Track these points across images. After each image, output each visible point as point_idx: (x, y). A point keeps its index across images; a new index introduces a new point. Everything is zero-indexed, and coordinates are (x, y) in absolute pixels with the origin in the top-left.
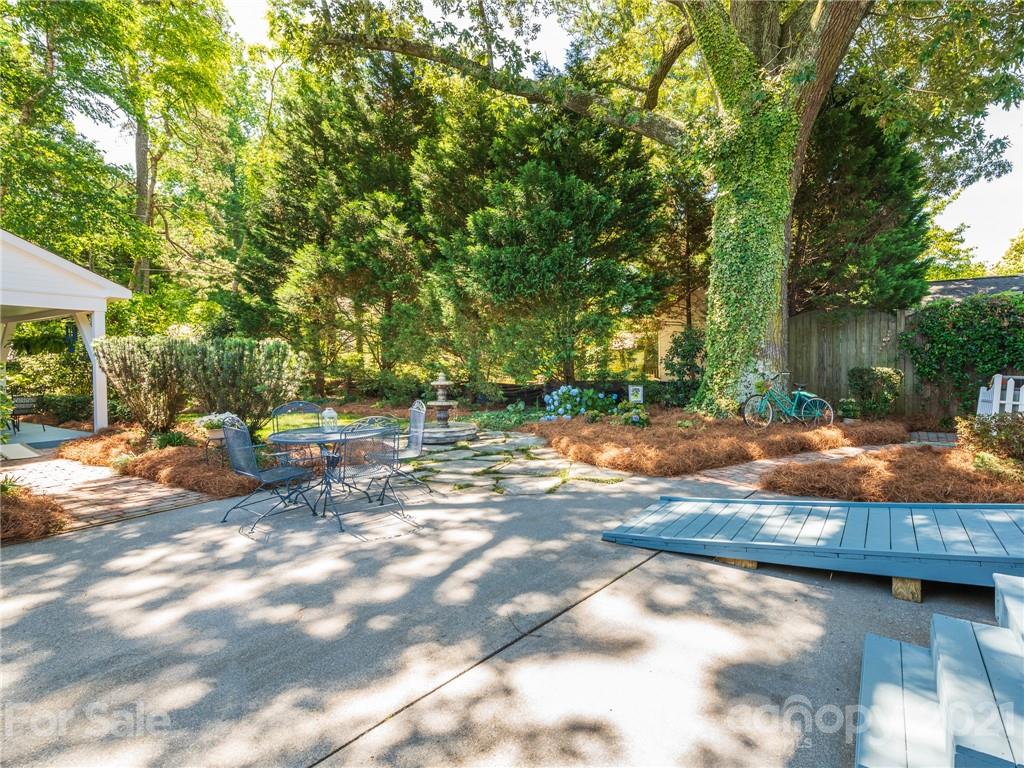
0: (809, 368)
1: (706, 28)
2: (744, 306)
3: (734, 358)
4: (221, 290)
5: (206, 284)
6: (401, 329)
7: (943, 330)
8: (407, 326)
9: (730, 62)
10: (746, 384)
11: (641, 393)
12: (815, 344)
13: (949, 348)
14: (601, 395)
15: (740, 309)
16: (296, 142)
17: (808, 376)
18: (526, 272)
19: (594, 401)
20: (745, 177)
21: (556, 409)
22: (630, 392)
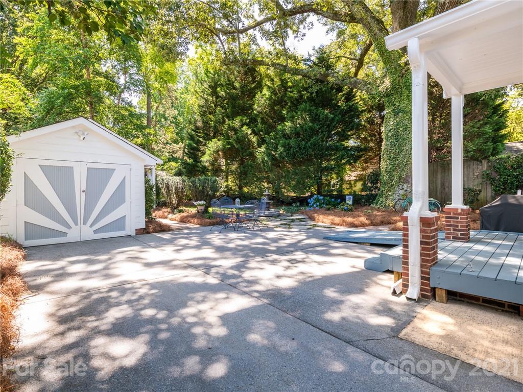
0: (437, 188)
1: (378, 44)
2: (398, 160)
3: (392, 183)
4: (173, 157)
5: (167, 154)
6: (249, 172)
7: (506, 169)
8: (251, 171)
9: (390, 56)
10: (398, 194)
11: (352, 200)
12: (439, 176)
13: (509, 178)
14: (333, 200)
15: (395, 161)
16: (206, 96)
17: (436, 192)
18: (300, 149)
19: (330, 202)
20: (398, 104)
21: (313, 205)
22: (347, 199)
